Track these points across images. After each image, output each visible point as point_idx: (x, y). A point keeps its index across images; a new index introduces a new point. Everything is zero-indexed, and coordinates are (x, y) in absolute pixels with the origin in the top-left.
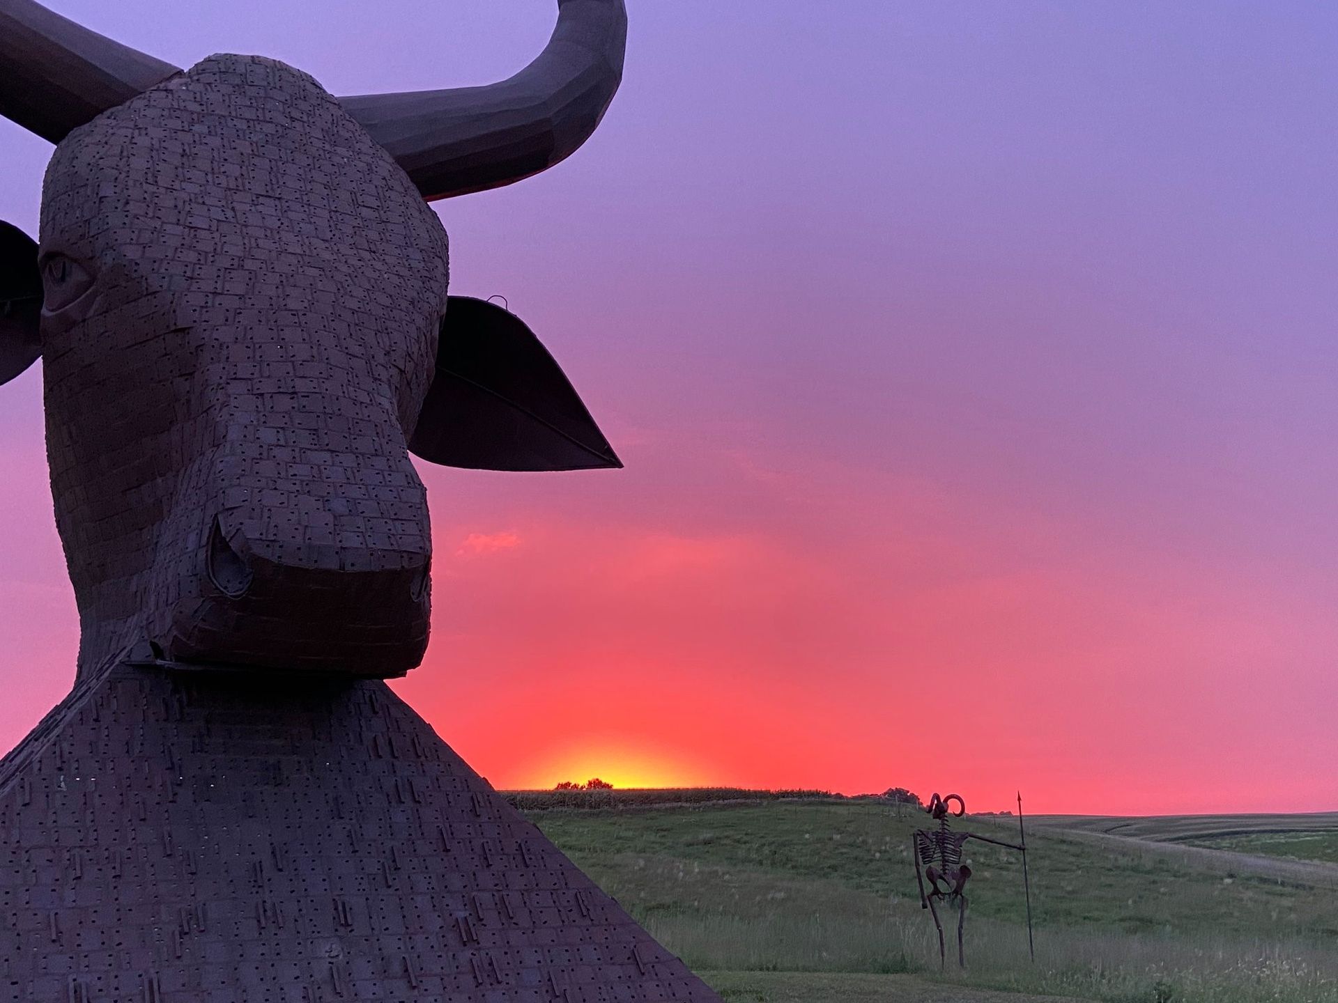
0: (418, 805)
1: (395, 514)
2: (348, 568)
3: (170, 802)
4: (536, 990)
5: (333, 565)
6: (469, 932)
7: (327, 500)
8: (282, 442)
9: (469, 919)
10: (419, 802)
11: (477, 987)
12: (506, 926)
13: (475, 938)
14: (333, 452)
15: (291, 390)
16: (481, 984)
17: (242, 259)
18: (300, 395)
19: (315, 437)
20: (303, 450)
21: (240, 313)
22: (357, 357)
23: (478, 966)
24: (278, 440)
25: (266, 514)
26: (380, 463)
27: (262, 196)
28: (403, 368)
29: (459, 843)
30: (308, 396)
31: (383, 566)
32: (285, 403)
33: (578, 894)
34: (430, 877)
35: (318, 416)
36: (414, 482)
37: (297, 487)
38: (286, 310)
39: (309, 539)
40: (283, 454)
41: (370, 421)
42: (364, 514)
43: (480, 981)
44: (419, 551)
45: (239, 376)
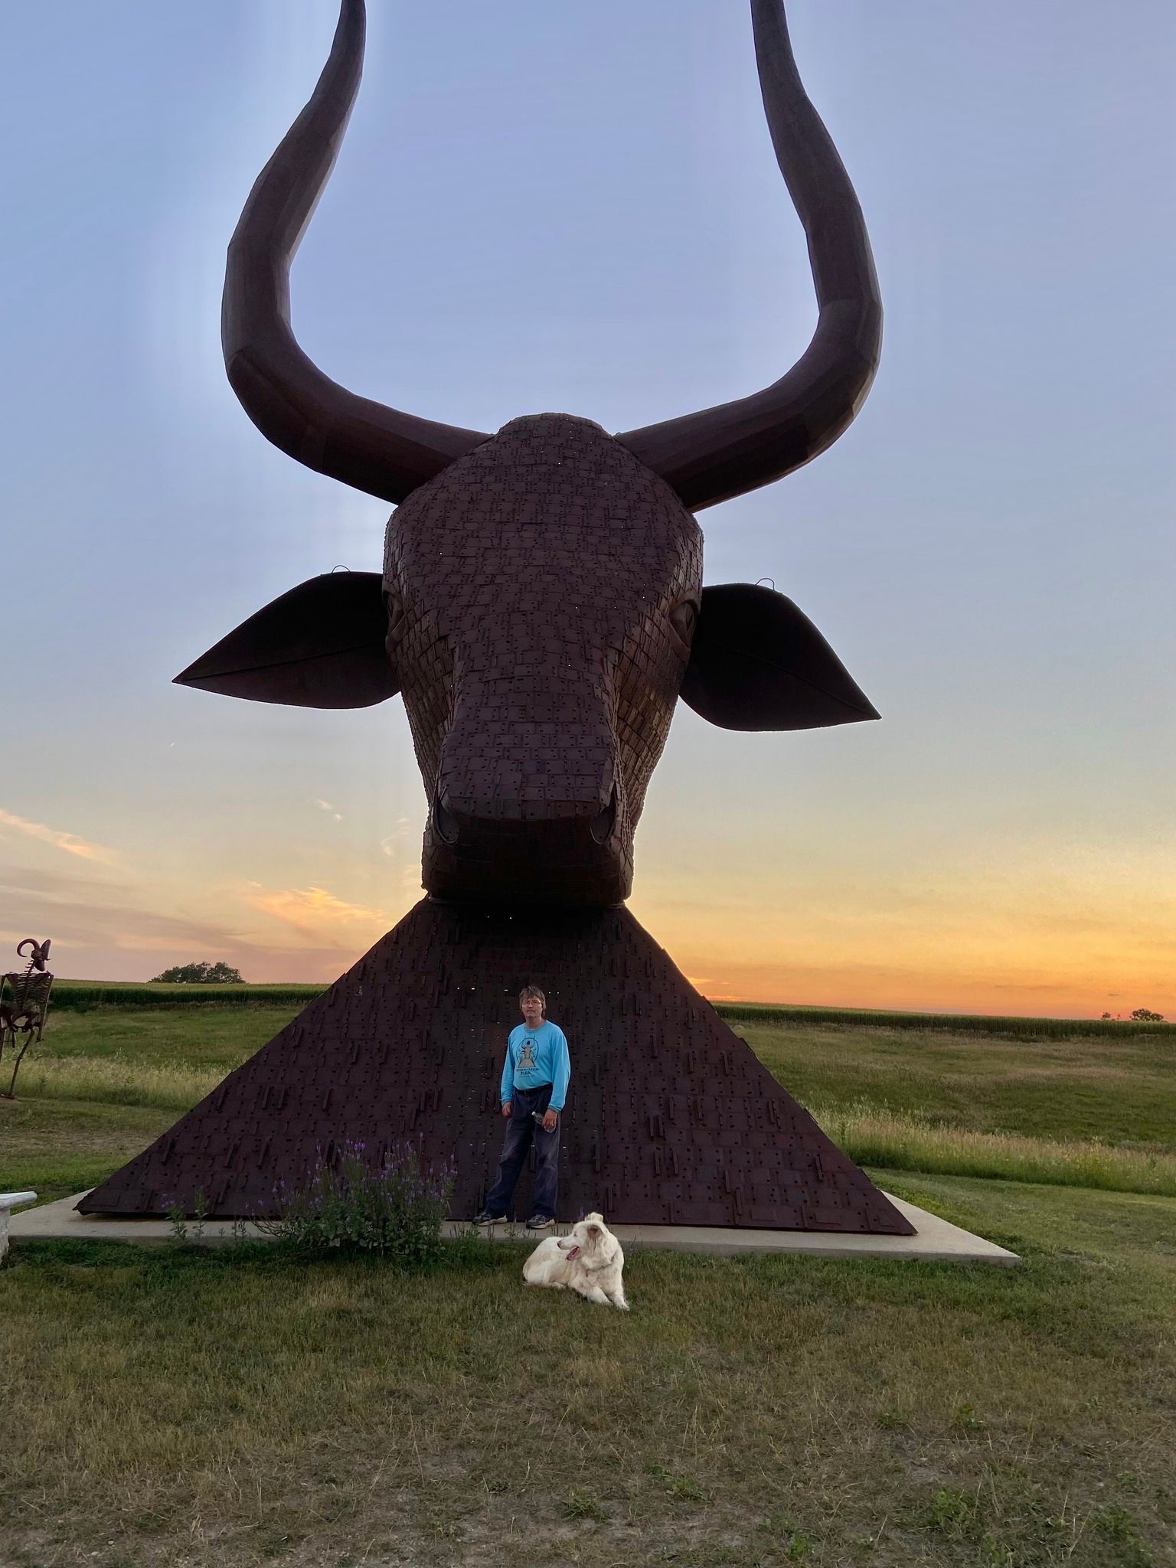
0: (638, 1017)
1: (578, 771)
2: (529, 817)
3: (435, 1007)
4: (709, 1185)
5: (514, 814)
6: (657, 1128)
7: (521, 763)
8: (496, 718)
9: (660, 1119)
10: (639, 1015)
11: (654, 1177)
12: (694, 1126)
13: (662, 1134)
14: (537, 722)
15: (510, 676)
16: (659, 1175)
17: (494, 576)
18: (516, 678)
19: (524, 712)
20: (512, 723)
21: (484, 619)
22: (573, 643)
23: (660, 1159)
24: (493, 716)
25: (469, 776)
26: (575, 729)
27: (527, 523)
28: (620, 648)
29: (667, 1051)
30: (522, 680)
31: (559, 815)
32: (504, 686)
33: (770, 1103)
34: (634, 1079)
35: (528, 695)
36: (603, 742)
37: (500, 754)
38: (519, 612)
39: (498, 795)
40: (495, 728)
41: (574, 695)
42: (550, 772)
43: (658, 1171)
44: (593, 800)
45: (475, 669)
